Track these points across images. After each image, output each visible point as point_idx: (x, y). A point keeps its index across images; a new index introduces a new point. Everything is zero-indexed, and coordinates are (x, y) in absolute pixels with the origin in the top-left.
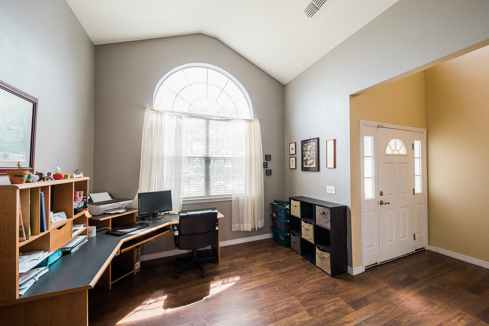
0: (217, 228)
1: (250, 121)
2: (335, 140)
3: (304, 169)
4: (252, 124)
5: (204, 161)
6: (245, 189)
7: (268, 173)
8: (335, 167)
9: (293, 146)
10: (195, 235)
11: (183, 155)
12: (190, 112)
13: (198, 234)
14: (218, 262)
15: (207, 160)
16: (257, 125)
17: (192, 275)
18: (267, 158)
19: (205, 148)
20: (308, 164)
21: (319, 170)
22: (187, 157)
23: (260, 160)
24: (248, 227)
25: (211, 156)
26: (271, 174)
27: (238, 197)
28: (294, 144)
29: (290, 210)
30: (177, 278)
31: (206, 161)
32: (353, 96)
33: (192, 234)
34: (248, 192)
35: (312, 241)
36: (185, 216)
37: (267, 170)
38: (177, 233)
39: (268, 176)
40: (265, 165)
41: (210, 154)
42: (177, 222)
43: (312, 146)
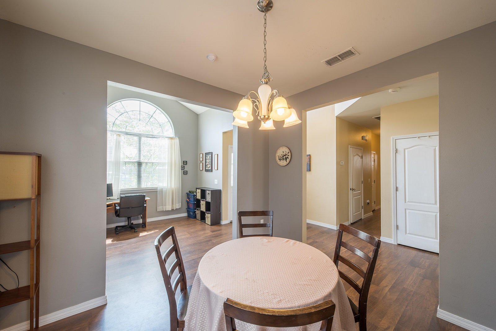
0: (145, 205)
1: (171, 138)
2: (218, 155)
3: (207, 171)
4: (173, 140)
5: (136, 164)
6: (168, 183)
7: (185, 173)
8: (217, 170)
9: (201, 155)
10: (130, 208)
11: (121, 160)
12: (126, 131)
13: (132, 208)
14: (145, 227)
15: (140, 164)
16: (177, 141)
17: (128, 232)
18: (185, 163)
19: (138, 153)
20: (208, 167)
21: (212, 171)
22: (124, 162)
23: (179, 164)
24: (169, 208)
25: (142, 161)
26: (187, 174)
27: (162, 189)
28: (202, 154)
29: (196, 195)
30: (117, 234)
31: (138, 164)
32: (224, 133)
33: (128, 208)
34: (169, 185)
35: (205, 211)
36: (124, 197)
37: (184, 171)
38: (118, 208)
39: (185, 175)
40: (183, 168)
41: (141, 160)
42: (119, 201)
43: (209, 157)
